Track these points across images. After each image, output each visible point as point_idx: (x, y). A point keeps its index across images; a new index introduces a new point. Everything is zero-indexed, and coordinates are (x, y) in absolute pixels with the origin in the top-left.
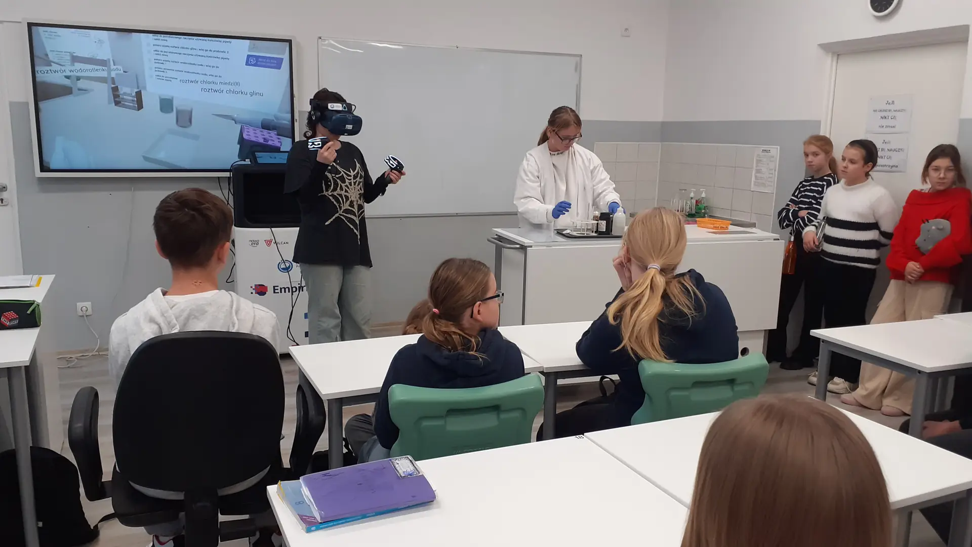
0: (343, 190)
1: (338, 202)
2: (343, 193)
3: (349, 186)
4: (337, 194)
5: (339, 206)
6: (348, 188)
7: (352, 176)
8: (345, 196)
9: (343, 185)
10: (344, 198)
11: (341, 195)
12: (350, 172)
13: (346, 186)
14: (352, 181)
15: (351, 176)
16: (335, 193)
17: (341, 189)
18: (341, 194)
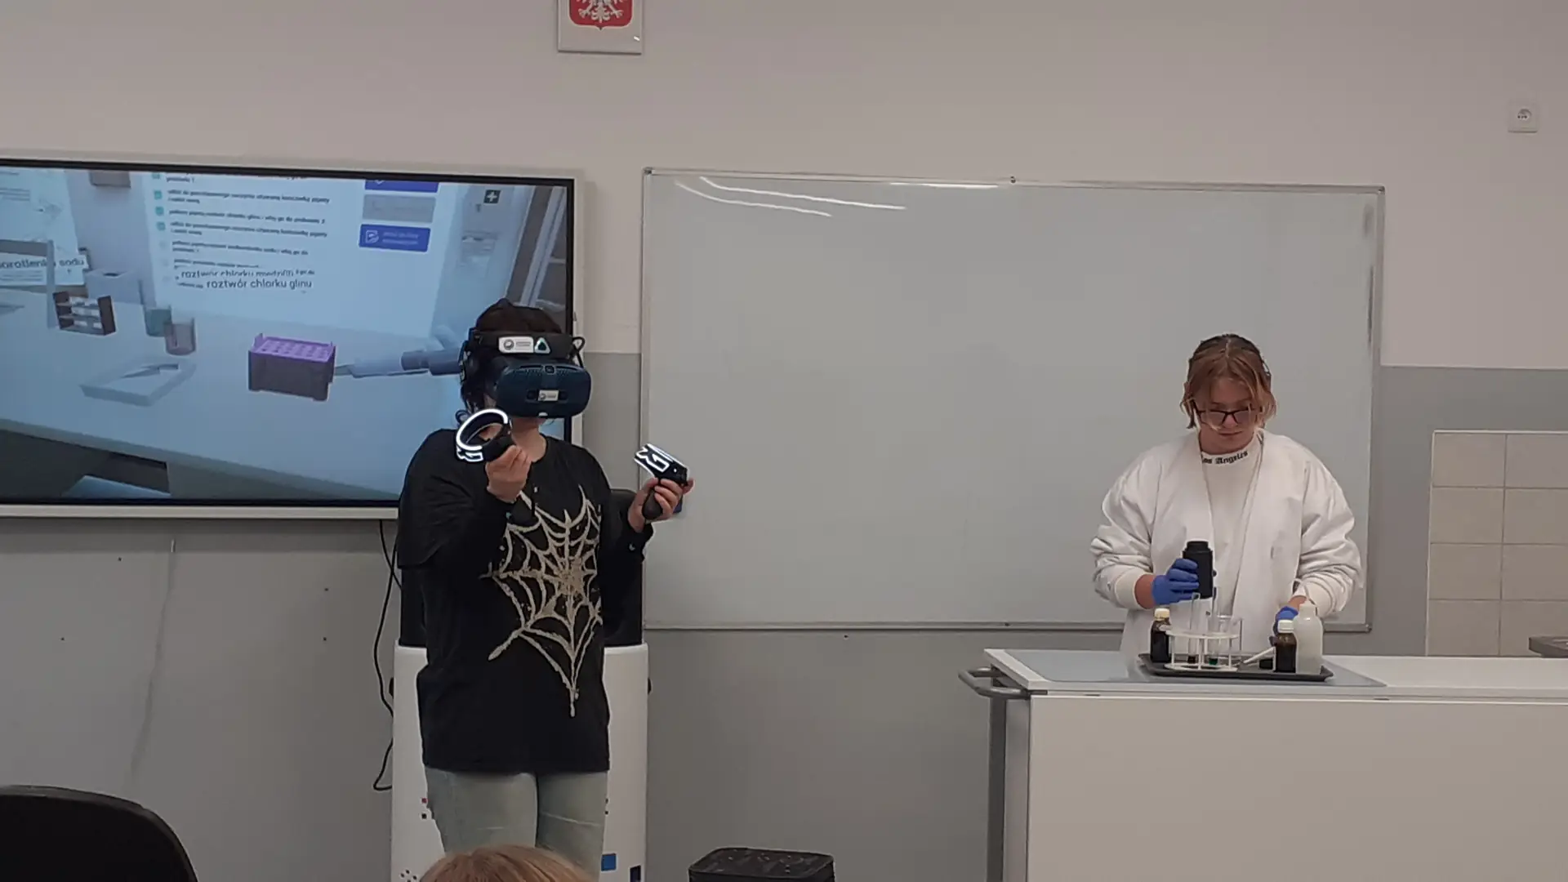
0: (539, 568)
1: (523, 598)
2: (540, 574)
3: (556, 557)
4: (522, 578)
5: (524, 610)
6: (554, 562)
7: (568, 532)
8: (546, 582)
9: (541, 554)
10: (543, 587)
11: (532, 583)
12: (563, 520)
13: (550, 557)
14: (567, 544)
15: (563, 530)
16: (517, 576)
17: (535, 563)
18: (534, 580)
